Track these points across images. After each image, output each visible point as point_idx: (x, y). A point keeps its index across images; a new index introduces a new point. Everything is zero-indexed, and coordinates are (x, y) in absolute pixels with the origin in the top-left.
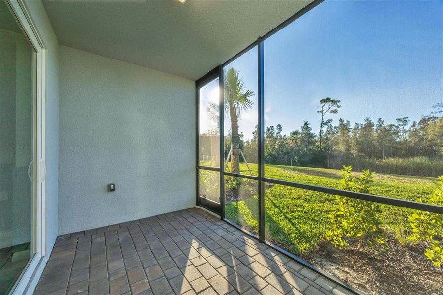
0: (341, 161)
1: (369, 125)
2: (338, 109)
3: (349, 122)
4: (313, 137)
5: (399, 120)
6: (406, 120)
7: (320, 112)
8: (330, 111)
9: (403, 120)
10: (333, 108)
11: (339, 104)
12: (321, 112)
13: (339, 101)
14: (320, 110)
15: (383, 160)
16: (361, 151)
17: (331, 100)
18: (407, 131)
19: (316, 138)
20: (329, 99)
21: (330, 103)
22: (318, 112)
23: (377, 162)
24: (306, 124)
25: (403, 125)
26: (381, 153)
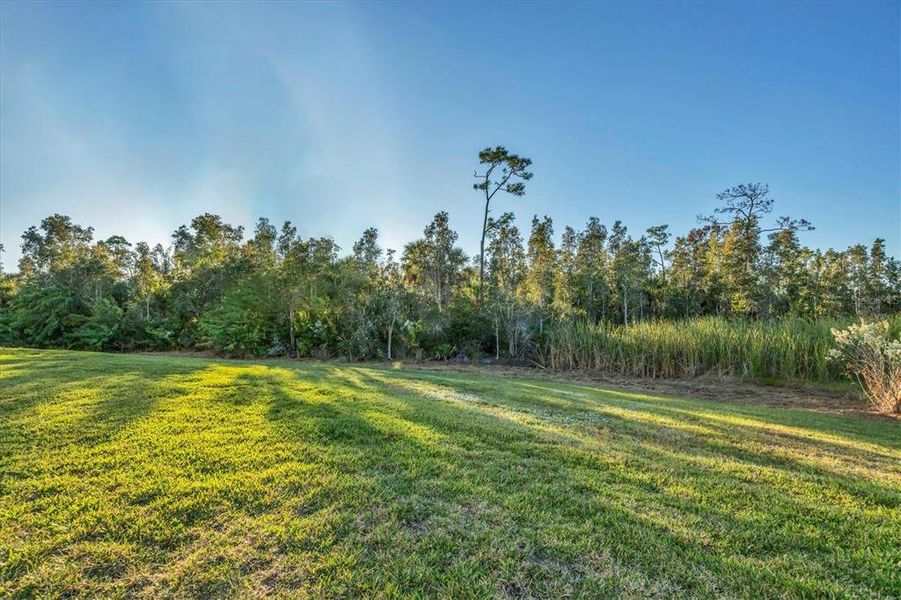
0: (528, 332)
1: (596, 235)
2: (525, 183)
3: (549, 221)
4: (461, 262)
5: (652, 231)
6: (665, 231)
7: (482, 187)
8: (504, 187)
9: (659, 232)
10: (514, 180)
11: (528, 169)
12: (485, 186)
13: (528, 162)
14: (482, 181)
15: (627, 328)
16: (577, 302)
17: (509, 155)
18: (671, 254)
19: (470, 264)
20: (505, 153)
21: (505, 164)
22: (475, 187)
23: (614, 335)
24: (441, 219)
25: (658, 244)
26: (620, 309)
